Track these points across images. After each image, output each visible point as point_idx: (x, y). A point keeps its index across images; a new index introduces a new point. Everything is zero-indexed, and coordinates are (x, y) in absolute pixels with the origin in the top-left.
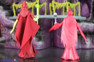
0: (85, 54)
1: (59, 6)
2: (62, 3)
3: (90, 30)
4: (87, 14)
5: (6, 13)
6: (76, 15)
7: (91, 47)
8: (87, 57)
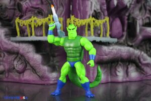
0: (117, 90)
1: (80, 23)
2: (85, 20)
3: (122, 57)
4: (119, 33)
5: (6, 32)
6: (103, 36)
7: (124, 80)
8: (119, 93)
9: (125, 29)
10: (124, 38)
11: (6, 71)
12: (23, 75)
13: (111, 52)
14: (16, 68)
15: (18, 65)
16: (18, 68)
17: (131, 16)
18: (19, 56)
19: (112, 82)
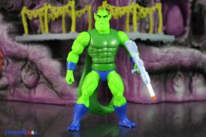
0: (174, 113)
2: (123, 8)
3: (183, 63)
4: (179, 28)
5: (10, 29)
7: (186, 98)
8: (178, 118)
9: (188, 21)
10: (186, 36)
11: (11, 85)
12: (35, 91)
13: (166, 56)
14: (25, 81)
15: (27, 77)
16: (28, 81)
17: (197, 3)
18: (29, 63)
19: (167, 102)
